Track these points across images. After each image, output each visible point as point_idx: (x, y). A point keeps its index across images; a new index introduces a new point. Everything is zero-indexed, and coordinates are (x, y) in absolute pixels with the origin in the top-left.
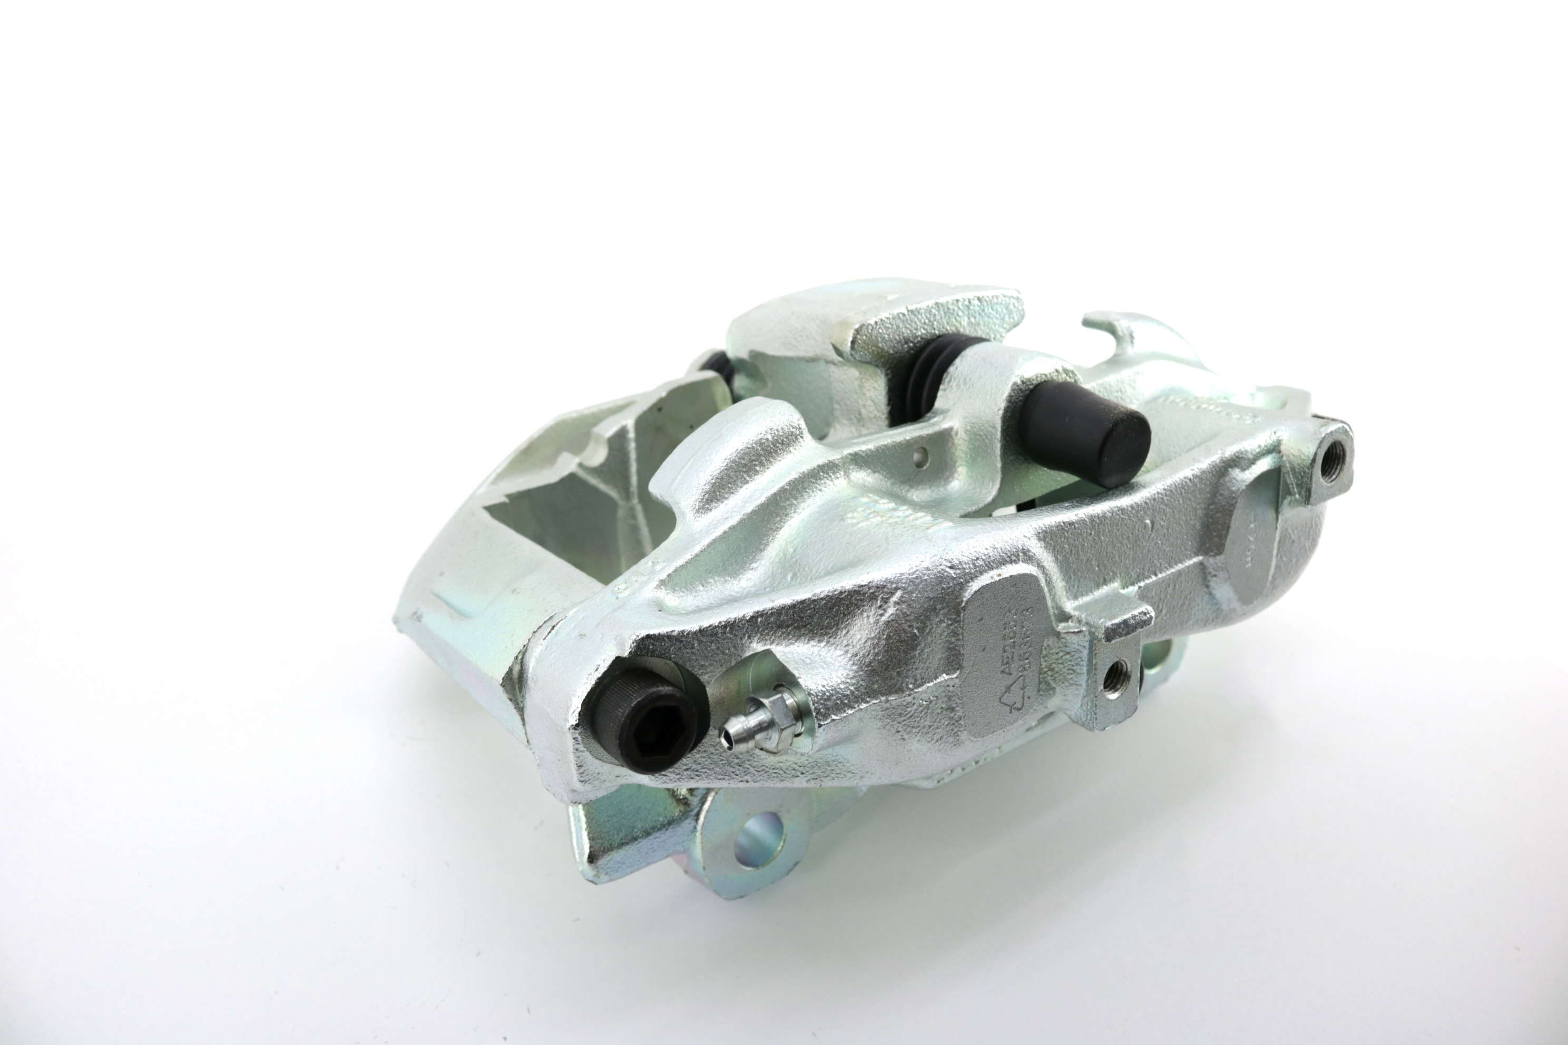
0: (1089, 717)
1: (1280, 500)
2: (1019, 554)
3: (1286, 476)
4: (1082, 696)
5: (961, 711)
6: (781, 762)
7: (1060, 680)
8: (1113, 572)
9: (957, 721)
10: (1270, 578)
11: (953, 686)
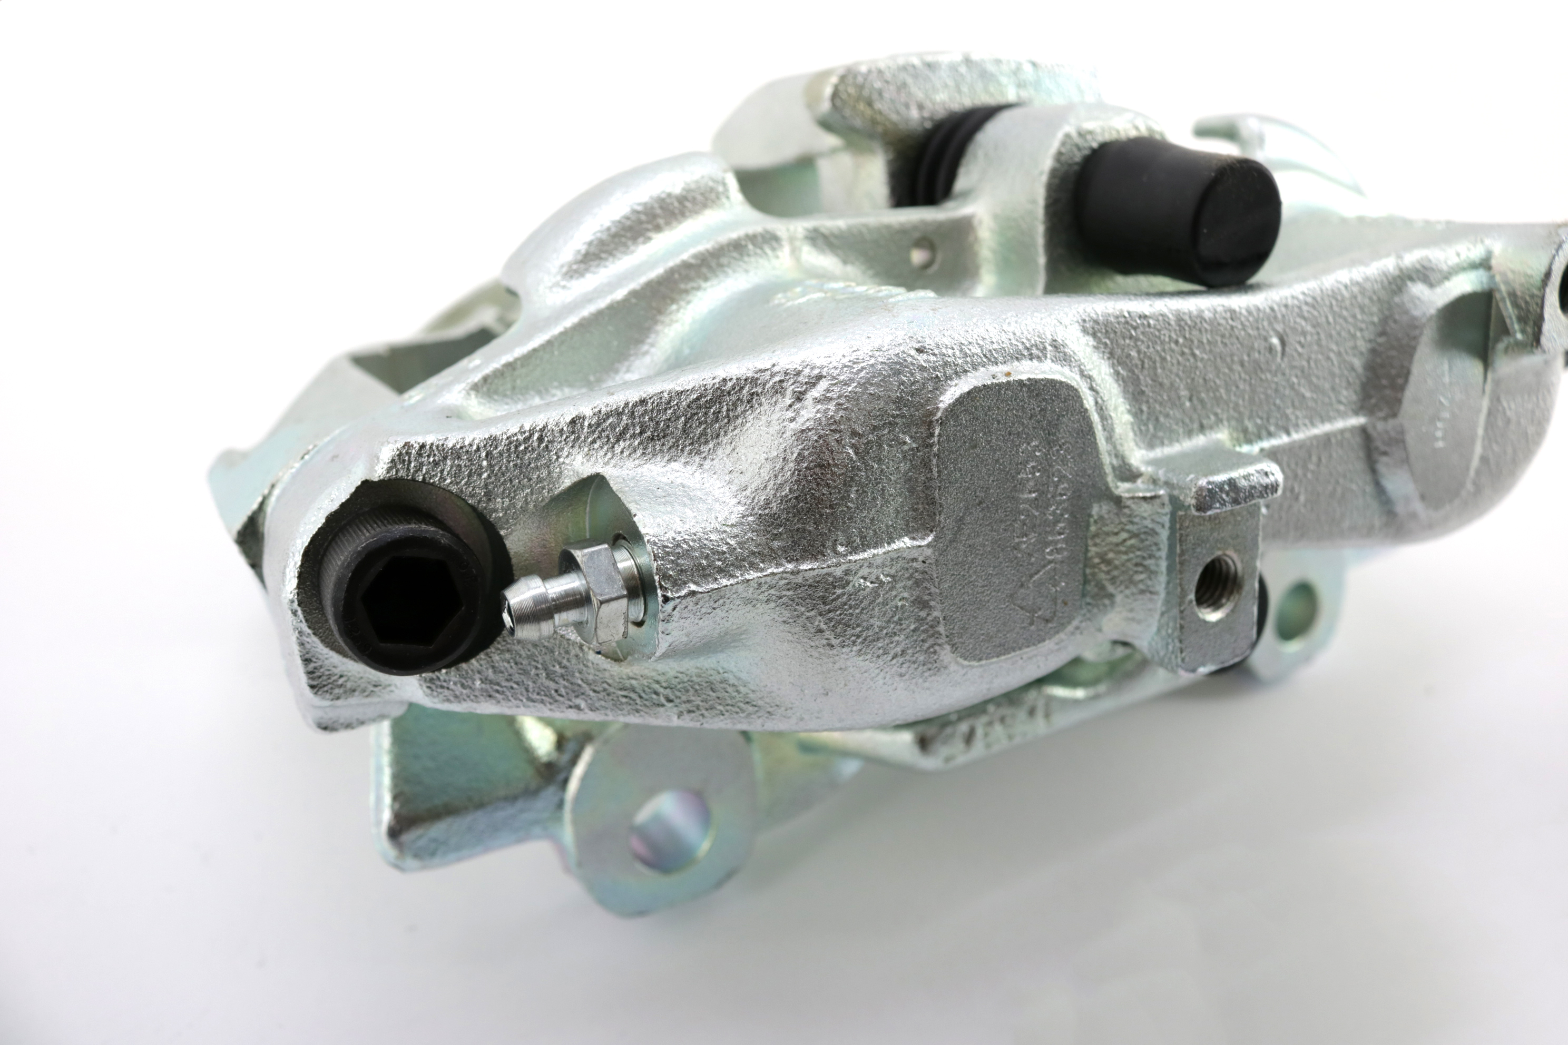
0: (1170, 647)
1: (1490, 344)
2: (1045, 348)
3: (1501, 305)
4: (1159, 612)
5: (939, 606)
6: (633, 678)
7: (1122, 582)
8: (1216, 415)
9: (932, 627)
10: (1472, 473)
11: (924, 562)
